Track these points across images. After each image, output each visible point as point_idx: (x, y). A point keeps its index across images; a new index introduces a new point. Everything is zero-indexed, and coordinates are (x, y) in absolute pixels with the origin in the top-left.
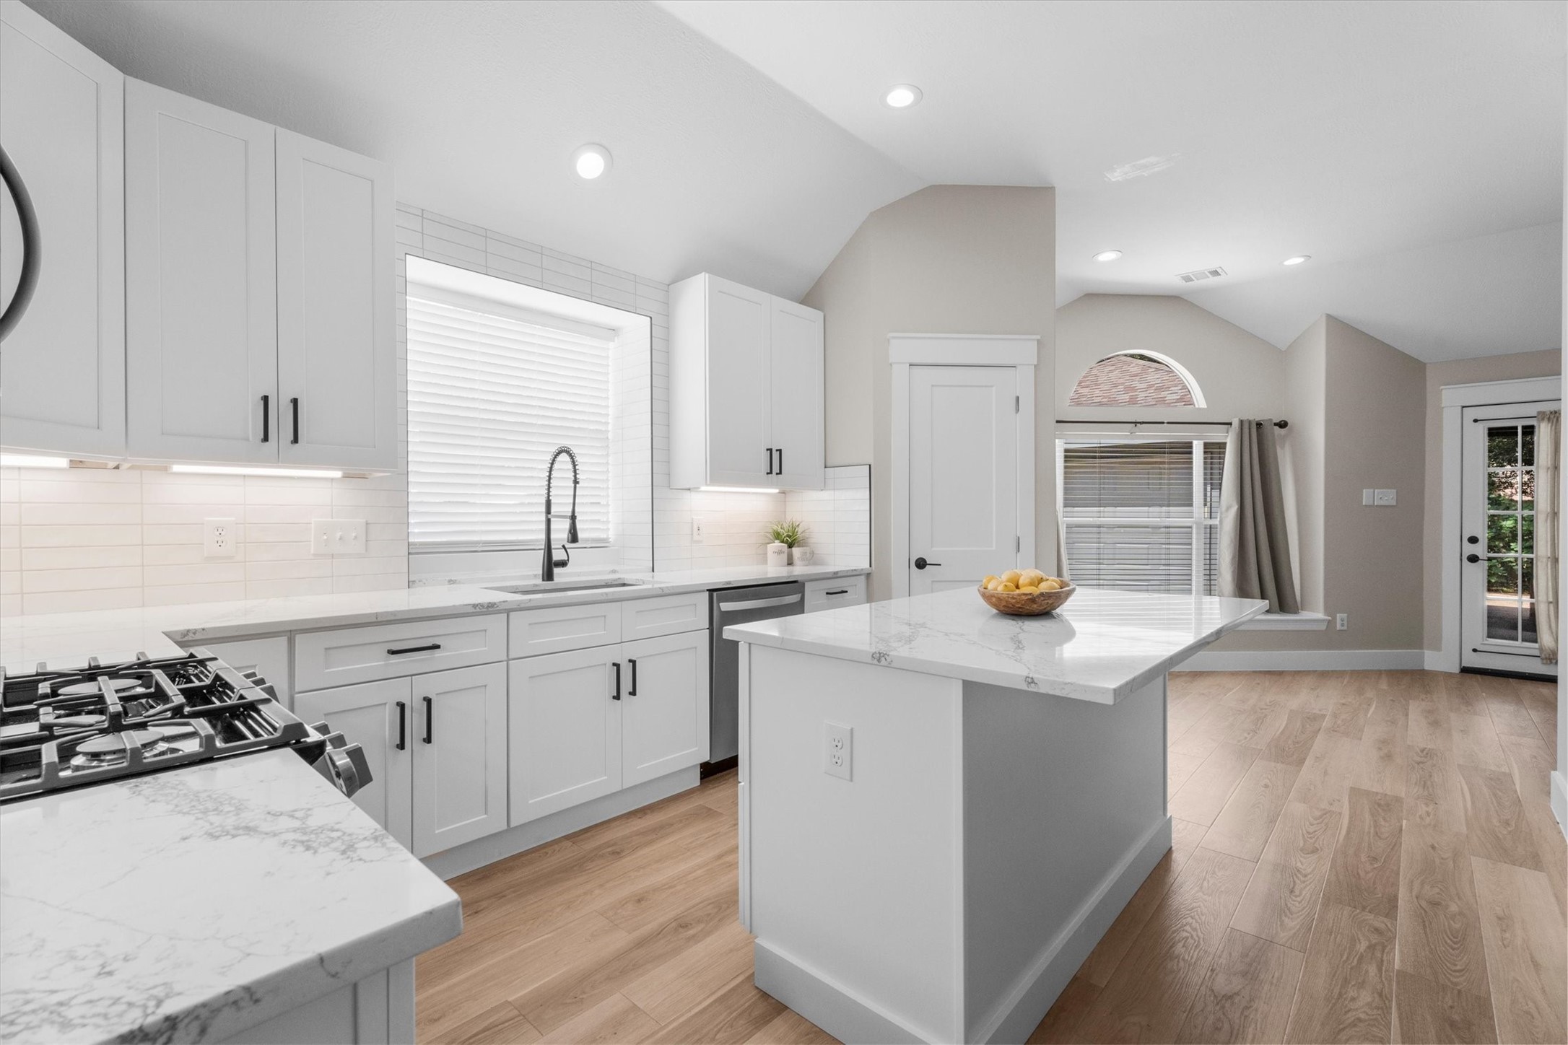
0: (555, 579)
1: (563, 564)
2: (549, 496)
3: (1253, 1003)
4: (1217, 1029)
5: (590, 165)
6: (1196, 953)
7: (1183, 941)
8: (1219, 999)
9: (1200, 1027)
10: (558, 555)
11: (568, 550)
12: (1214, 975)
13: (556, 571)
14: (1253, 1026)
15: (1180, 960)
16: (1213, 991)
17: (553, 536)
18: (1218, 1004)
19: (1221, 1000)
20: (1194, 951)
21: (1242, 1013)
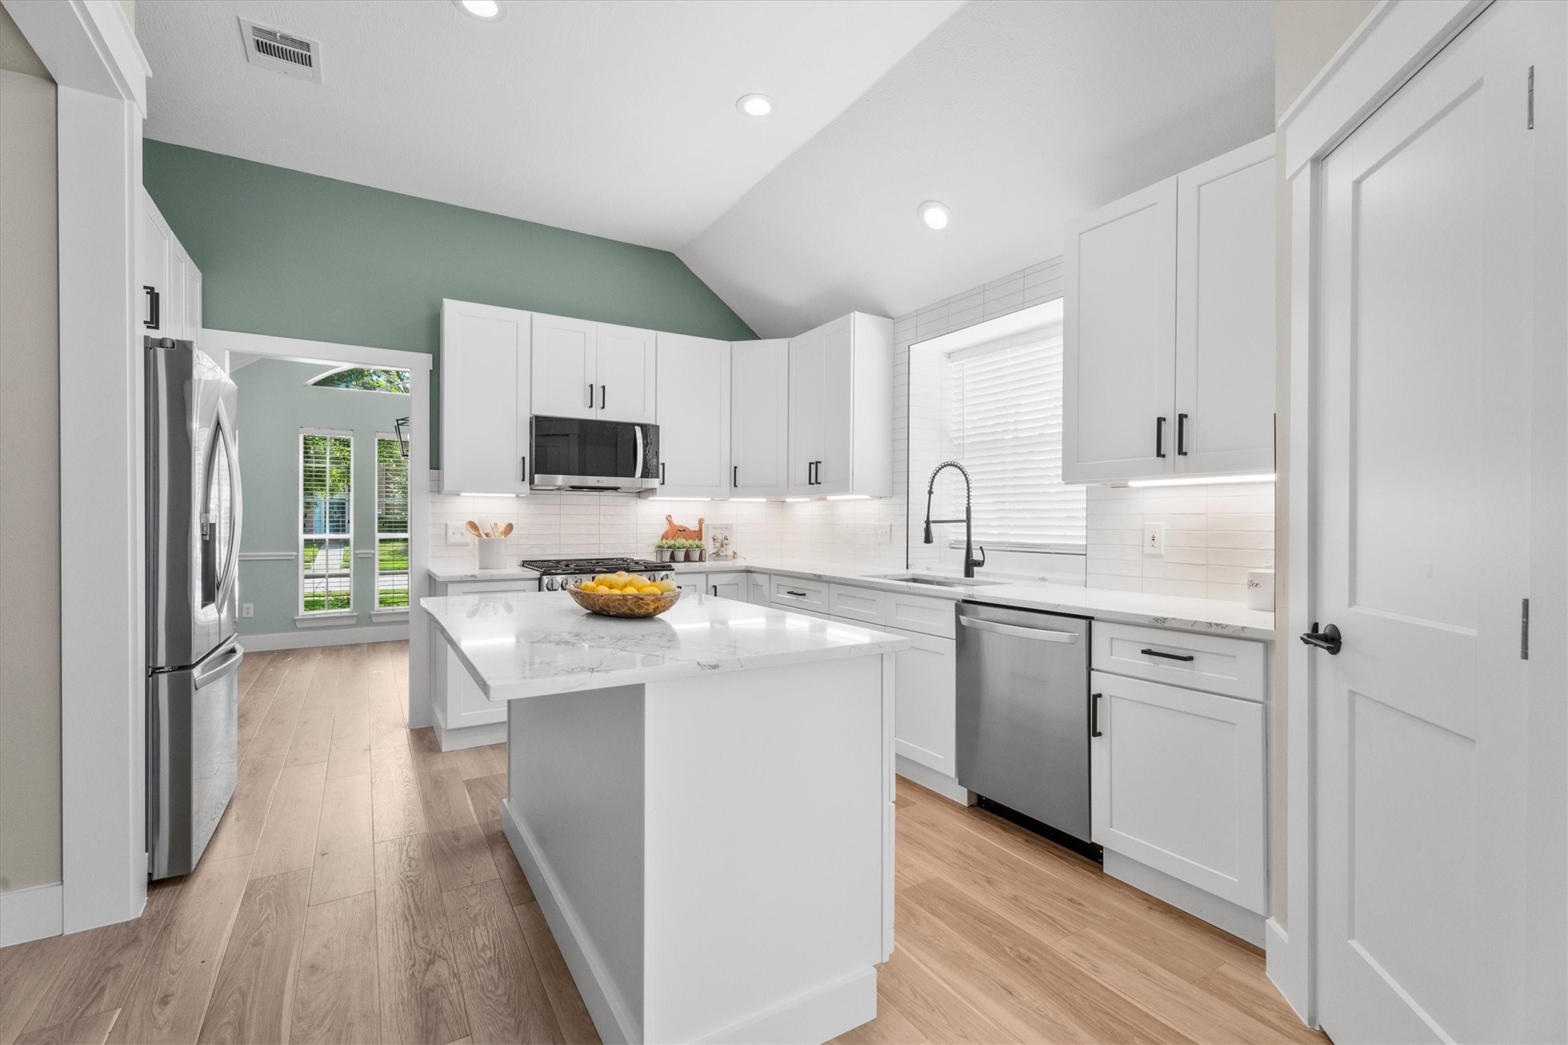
0: (975, 576)
1: (980, 564)
2: (968, 504)
3: (411, 973)
4: (426, 937)
5: (936, 218)
6: (478, 980)
7: (496, 982)
8: (436, 957)
9: (437, 930)
10: (977, 556)
11: (985, 552)
12: (451, 972)
13: (976, 569)
14: (403, 957)
15: (484, 963)
16: (444, 959)
17: (973, 539)
18: (435, 953)
19: (434, 956)
20: (480, 979)
21: (415, 959)
